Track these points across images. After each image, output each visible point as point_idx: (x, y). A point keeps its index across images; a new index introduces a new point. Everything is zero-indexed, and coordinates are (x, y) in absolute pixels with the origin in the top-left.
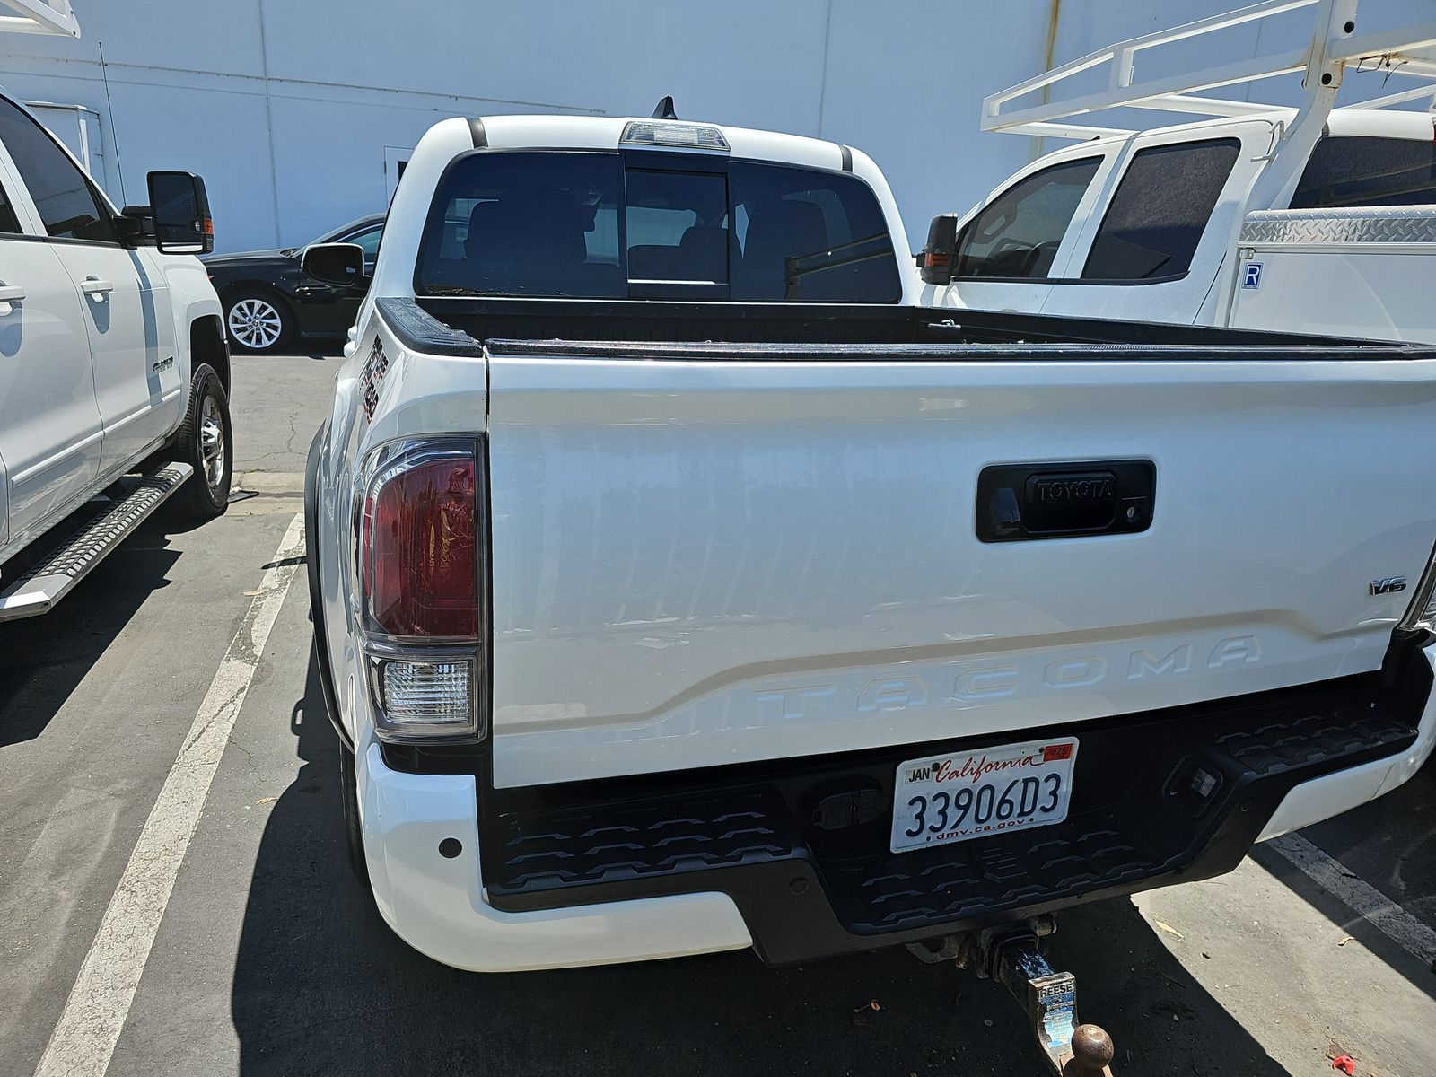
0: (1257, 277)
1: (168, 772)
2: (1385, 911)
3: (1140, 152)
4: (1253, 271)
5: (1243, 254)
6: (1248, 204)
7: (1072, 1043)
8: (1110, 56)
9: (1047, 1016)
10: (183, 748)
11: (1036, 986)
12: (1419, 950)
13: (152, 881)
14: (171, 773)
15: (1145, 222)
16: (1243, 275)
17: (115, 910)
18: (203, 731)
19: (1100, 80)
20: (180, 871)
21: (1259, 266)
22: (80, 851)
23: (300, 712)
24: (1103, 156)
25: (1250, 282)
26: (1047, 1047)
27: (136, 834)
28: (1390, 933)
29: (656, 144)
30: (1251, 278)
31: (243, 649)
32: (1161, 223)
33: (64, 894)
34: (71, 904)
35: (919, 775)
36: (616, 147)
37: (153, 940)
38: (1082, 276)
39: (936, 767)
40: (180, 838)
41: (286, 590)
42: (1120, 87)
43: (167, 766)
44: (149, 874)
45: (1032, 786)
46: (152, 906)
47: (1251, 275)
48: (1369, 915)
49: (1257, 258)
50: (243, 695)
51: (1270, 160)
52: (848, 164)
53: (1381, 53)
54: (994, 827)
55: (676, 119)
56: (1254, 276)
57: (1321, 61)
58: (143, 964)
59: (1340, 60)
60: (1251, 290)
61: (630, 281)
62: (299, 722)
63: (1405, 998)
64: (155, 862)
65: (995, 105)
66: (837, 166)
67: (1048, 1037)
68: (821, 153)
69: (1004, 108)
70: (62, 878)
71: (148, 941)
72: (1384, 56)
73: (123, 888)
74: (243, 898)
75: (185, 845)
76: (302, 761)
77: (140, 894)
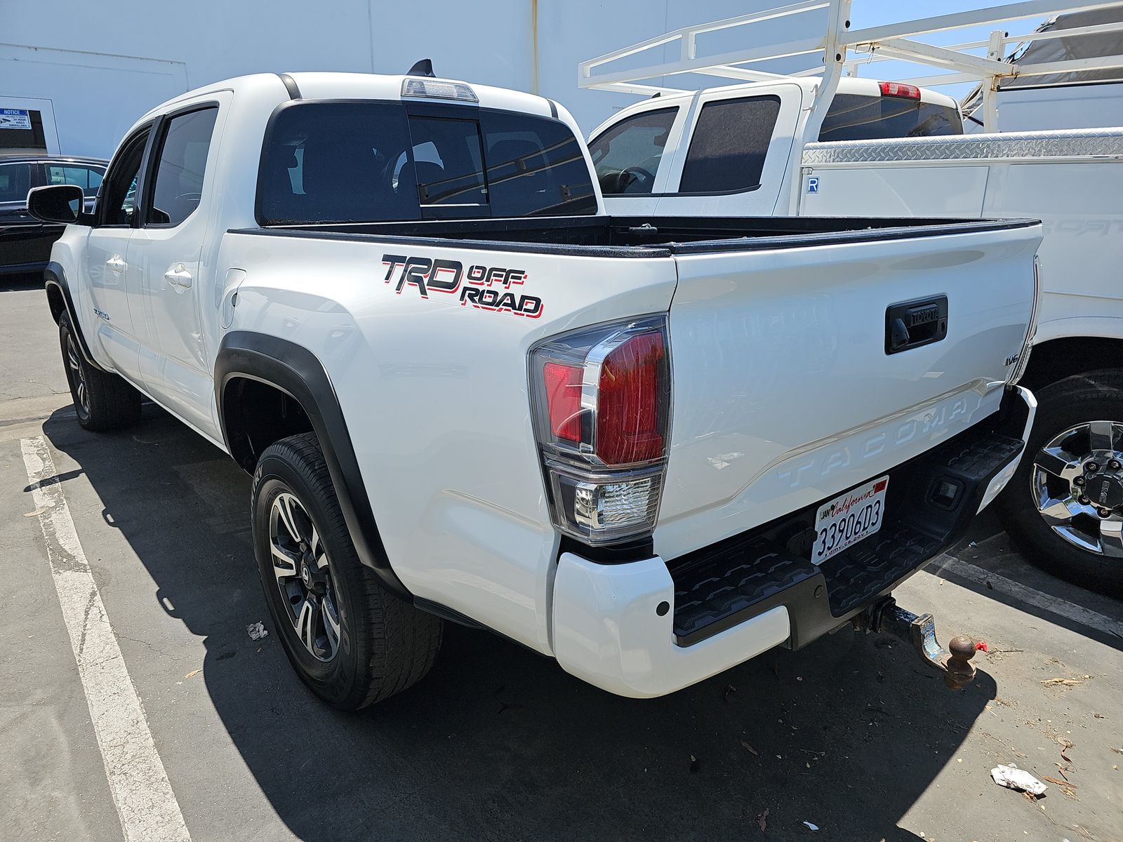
0: (816, 186)
1: (78, 674)
2: (950, 562)
3: (706, 105)
4: (814, 182)
5: (805, 171)
6: (804, 138)
7: (950, 648)
8: (680, 36)
9: (925, 641)
10: (76, 651)
11: (919, 624)
12: (977, 579)
13: (137, 760)
14: (81, 675)
15: (721, 152)
16: (806, 185)
17: (120, 792)
18: (84, 635)
19: (671, 53)
20: (156, 745)
21: (817, 179)
22: (44, 757)
23: (165, 600)
24: (678, 107)
25: (812, 189)
26: (930, 658)
27: (89, 729)
28: (959, 573)
29: (428, 97)
30: (812, 187)
31: (66, 561)
32: (733, 152)
33: (56, 794)
34: (72, 799)
35: (826, 514)
36: (399, 98)
37: (176, 804)
38: (679, 191)
39: (833, 507)
40: (136, 721)
41: (66, 505)
42: (689, 59)
43: (73, 671)
44: (129, 756)
45: (869, 509)
46: (153, 779)
47: (812, 185)
48: (944, 566)
49: (815, 174)
50: (98, 598)
51: (812, 109)
52: (555, 113)
53: (869, 42)
54: (854, 540)
55: (435, 77)
56: (814, 185)
57: (834, 45)
58: (183, 823)
59: (845, 45)
60: (812, 195)
61: (421, 206)
62: (171, 608)
63: (986, 604)
64: (127, 746)
65: (587, 68)
66: (548, 114)
67: (928, 653)
68: (534, 104)
69: (595, 71)
70: (44, 783)
71: (174, 805)
72: (871, 43)
73: (113, 773)
74: (233, 750)
75: (144, 725)
76: (201, 637)
77: (133, 773)
